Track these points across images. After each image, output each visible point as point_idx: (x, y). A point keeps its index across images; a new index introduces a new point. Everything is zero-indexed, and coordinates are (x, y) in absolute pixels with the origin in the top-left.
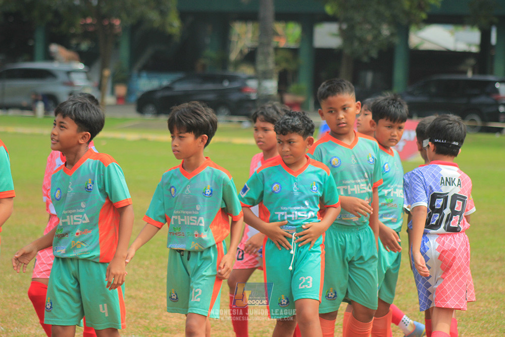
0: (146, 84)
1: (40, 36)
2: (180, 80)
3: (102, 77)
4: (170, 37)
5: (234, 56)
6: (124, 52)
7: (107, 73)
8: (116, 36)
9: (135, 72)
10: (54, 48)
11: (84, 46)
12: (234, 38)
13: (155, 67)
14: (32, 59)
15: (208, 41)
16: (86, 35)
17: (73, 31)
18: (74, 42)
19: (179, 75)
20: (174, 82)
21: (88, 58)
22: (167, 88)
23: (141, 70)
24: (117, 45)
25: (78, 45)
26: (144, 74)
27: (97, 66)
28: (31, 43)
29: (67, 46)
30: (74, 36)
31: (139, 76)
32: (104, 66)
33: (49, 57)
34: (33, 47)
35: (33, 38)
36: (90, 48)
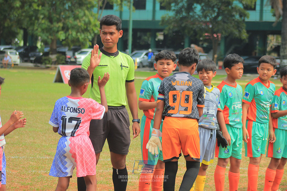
1: (187, 41)
3: (214, 58)
5: (268, 49)
6: (222, 47)
7: (216, 56)
8: (219, 41)
10: (193, 46)
11: (205, 45)
12: (269, 42)
15: (257, 43)
16: (205, 40)
19: (246, 57)
21: (206, 50)
24: (219, 44)
25: (202, 44)
27: (211, 52)
28: (182, 44)
29: (198, 45)
30: (201, 41)
32: (214, 54)
34: (184, 45)
35: (184, 42)
36: (207, 46)
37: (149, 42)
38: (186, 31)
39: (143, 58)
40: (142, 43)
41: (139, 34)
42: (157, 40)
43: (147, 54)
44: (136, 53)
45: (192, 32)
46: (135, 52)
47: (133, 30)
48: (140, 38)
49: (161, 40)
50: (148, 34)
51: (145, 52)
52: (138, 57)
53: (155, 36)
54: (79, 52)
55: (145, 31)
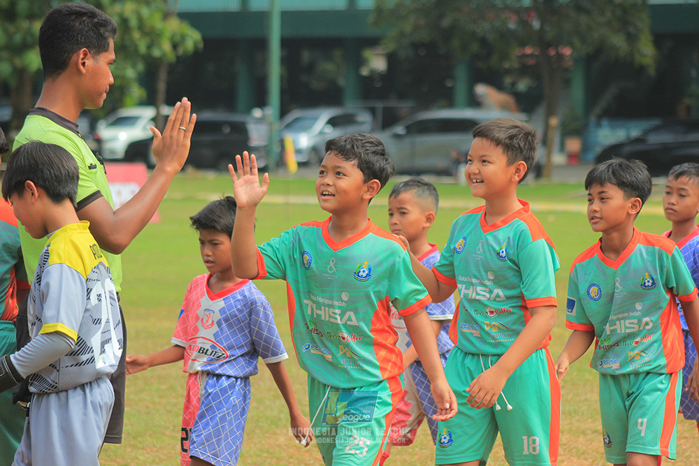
0: (608, 135)
1: (461, 73)
2: (656, 129)
3: (547, 127)
4: (642, 69)
6: (578, 92)
7: (554, 121)
8: (567, 70)
9: (593, 119)
10: (481, 89)
11: (522, 86)
13: (620, 112)
14: (451, 104)
15: (694, 73)
16: (524, 70)
17: (507, 65)
18: (508, 80)
19: (655, 123)
20: (647, 132)
21: (526, 103)
22: (638, 140)
23: (600, 118)
24: (567, 83)
25: (513, 84)
26: (605, 122)
27: (540, 112)
28: (449, 84)
29: (499, 87)
30: (508, 72)
31: (599, 125)
32: (550, 113)
33: (475, 102)
34: (452, 89)
35: (452, 77)
36: (530, 88)
37: (342, 82)
38: (456, 43)
39: (321, 133)
40: (316, 85)
41: (306, 56)
42: (365, 72)
43: (333, 122)
44: (296, 120)
45: (475, 47)
46: (295, 114)
47: (285, 42)
48: (311, 68)
49: (379, 73)
50: (337, 54)
51: (325, 115)
52: (305, 129)
53: (360, 62)
54: (112, 119)
55: (325, 45)
